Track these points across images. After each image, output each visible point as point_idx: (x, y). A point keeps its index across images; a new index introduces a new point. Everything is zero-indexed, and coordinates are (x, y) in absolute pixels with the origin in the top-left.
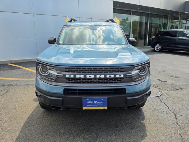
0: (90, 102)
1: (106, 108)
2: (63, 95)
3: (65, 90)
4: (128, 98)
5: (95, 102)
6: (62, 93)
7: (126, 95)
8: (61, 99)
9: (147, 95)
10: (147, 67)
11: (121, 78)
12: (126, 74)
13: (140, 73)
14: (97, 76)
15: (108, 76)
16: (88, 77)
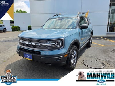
0: (26, 55)
1: (32, 60)
2: (19, 50)
4: (41, 58)
5: (28, 56)
7: (40, 56)
9: (59, 60)
10: (60, 42)
11: (39, 46)
12: (42, 44)
13: (57, 45)
14: (29, 43)
15: (33, 44)
16: (26, 43)
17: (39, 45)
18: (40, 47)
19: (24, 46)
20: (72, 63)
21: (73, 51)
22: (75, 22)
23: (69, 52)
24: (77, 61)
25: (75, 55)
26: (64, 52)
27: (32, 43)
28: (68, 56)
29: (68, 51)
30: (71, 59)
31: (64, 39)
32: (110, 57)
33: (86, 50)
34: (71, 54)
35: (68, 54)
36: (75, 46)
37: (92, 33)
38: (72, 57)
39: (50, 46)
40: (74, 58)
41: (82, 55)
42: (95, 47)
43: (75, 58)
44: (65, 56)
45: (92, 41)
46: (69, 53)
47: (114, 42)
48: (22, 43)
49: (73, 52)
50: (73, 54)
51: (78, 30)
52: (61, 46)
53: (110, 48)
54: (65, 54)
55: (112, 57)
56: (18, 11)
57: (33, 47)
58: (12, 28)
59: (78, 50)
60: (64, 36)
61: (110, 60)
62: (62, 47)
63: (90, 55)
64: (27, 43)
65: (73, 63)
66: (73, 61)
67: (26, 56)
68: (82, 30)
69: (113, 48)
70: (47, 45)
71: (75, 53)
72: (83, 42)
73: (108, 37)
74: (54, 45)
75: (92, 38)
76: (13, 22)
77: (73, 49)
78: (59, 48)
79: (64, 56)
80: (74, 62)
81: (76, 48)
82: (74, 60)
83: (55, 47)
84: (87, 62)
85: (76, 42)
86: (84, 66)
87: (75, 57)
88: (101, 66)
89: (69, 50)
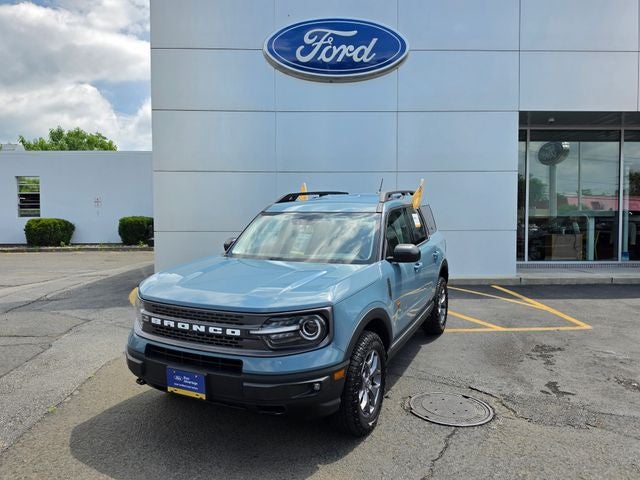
0: (178, 378)
1: (203, 397)
2: (144, 356)
3: (148, 345)
4: (245, 384)
5: (186, 379)
6: (143, 351)
7: (242, 376)
8: (139, 362)
9: (313, 391)
10: (319, 322)
11: (237, 338)
12: (249, 331)
13: (305, 335)
14: (195, 328)
15: (211, 330)
16: (180, 326)
17: (238, 333)
18: (240, 343)
19: (169, 337)
20: (363, 405)
21: (365, 353)
22: (369, 231)
23: (351, 359)
24: (381, 400)
25: (372, 371)
26: (333, 361)
27: (207, 328)
28: (347, 377)
29: (347, 354)
30: (359, 388)
31: (332, 310)
32: (521, 380)
33: (425, 347)
34: (359, 368)
35: (348, 369)
36: (371, 336)
37: (444, 272)
38: (361, 380)
39: (281, 336)
40: (370, 387)
41: (406, 373)
42: (462, 334)
43: (373, 384)
44: (337, 376)
45: (445, 306)
46: (350, 365)
47: (545, 308)
48: (162, 326)
49: (367, 360)
50: (367, 370)
51: (381, 268)
52: (321, 338)
53: (523, 336)
54: (336, 368)
55: (527, 380)
56: (65, 133)
57: (202, 342)
58: (28, 229)
59: (386, 349)
60: (329, 298)
61: (520, 391)
62: (326, 341)
63: (437, 373)
64: (187, 327)
65: (367, 408)
66: (366, 397)
67: (178, 382)
68: (398, 266)
69: (537, 339)
70: (268, 335)
71: (373, 364)
72: (411, 313)
73: (523, 283)
74: (292, 334)
75: (446, 293)
76: (36, 198)
77: (367, 349)
78: (314, 346)
79: (331, 374)
80: (370, 403)
81: (375, 343)
82: (371, 396)
83: (297, 342)
84: (426, 402)
85: (378, 316)
86: (413, 417)
87: (372, 379)
88: (478, 417)
89: (351, 354)
